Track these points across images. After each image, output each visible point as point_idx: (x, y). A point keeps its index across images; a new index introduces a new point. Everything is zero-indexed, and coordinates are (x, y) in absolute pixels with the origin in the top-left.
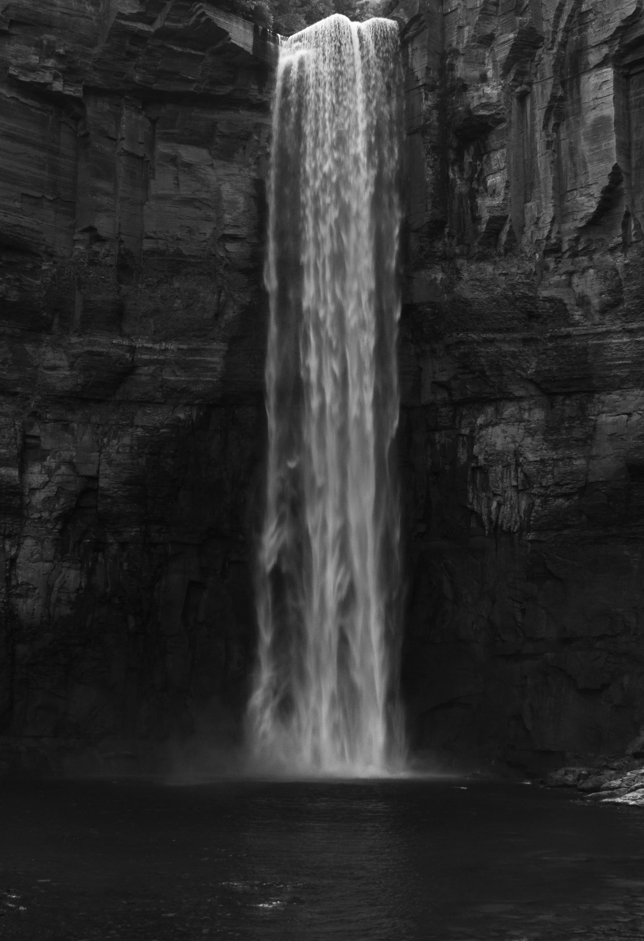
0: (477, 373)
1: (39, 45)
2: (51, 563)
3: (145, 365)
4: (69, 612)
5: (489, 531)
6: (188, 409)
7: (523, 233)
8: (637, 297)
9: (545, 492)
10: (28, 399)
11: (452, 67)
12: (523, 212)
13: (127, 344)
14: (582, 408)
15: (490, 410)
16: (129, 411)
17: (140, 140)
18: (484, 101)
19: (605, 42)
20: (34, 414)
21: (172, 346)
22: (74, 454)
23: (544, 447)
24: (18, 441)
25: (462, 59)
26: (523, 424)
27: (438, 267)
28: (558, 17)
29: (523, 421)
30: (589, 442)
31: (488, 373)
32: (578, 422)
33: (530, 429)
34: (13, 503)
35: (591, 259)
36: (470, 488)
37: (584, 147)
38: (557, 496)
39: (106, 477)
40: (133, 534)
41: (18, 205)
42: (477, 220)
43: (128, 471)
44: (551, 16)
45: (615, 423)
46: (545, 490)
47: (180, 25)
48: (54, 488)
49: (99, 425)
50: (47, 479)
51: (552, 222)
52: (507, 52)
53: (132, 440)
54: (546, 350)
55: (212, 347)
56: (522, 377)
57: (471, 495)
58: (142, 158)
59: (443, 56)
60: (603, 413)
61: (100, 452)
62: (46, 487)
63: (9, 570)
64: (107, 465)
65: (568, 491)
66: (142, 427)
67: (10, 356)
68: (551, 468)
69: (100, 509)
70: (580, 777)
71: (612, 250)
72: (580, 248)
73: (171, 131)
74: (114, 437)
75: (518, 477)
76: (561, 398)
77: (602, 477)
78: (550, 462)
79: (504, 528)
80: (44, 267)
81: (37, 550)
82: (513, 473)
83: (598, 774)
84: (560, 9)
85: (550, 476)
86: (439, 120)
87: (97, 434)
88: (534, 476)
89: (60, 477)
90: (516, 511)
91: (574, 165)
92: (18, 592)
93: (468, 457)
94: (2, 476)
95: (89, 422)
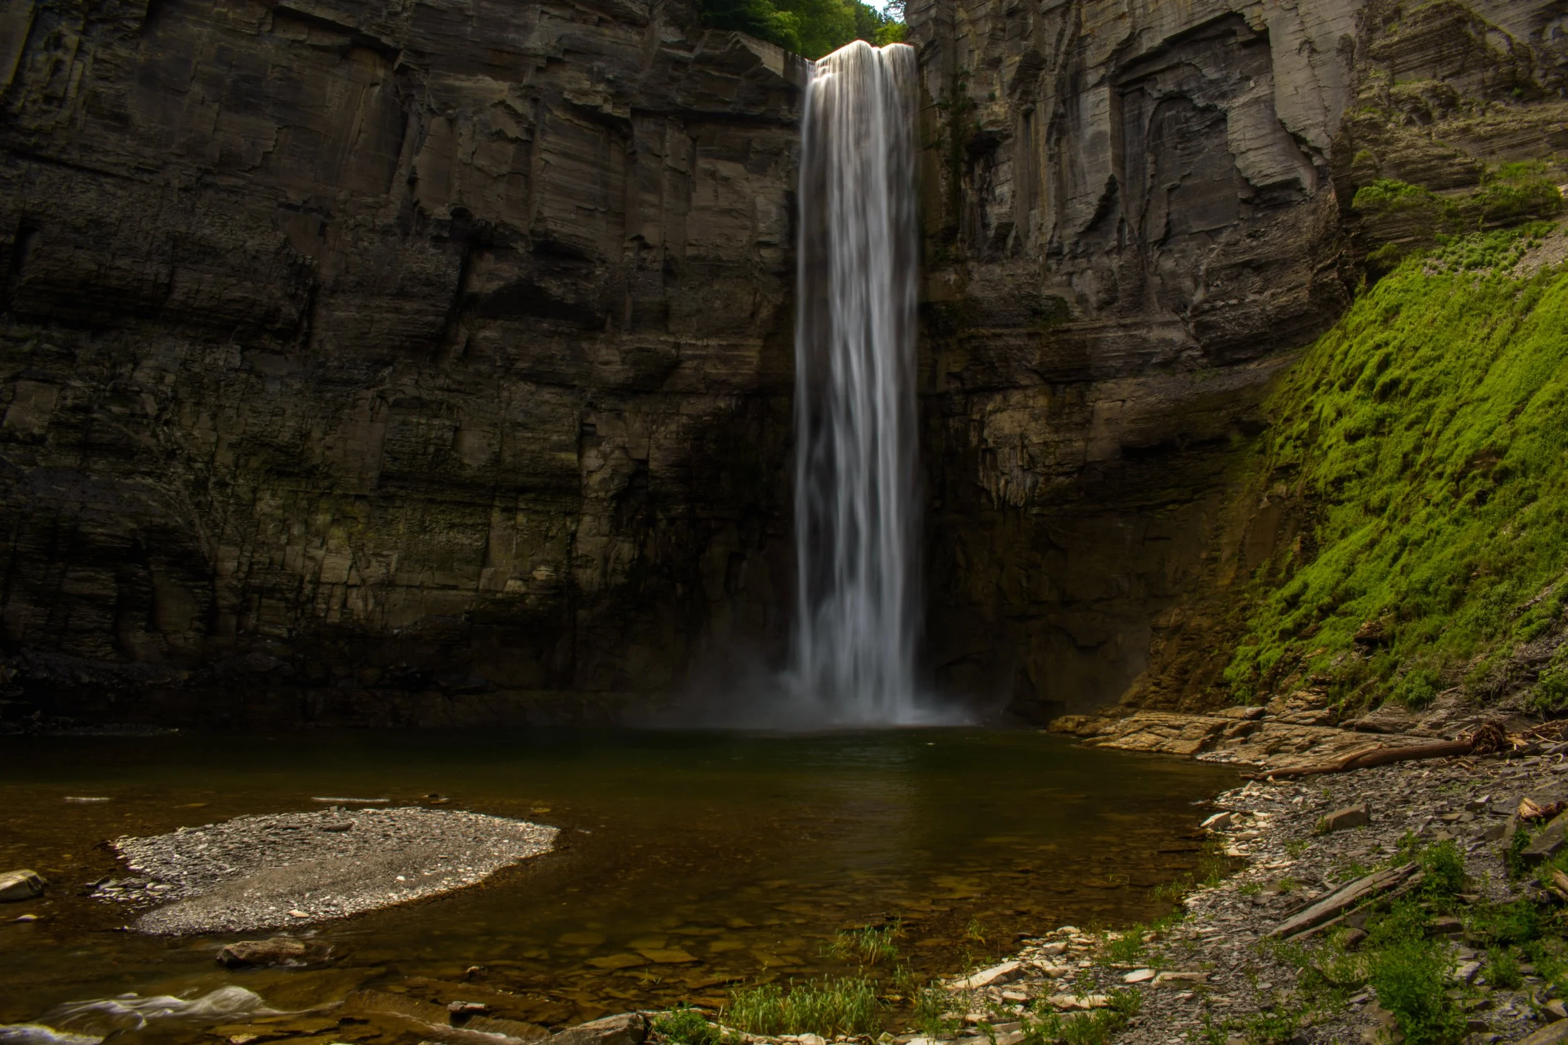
0: (987, 365)
1: (590, 71)
2: (607, 538)
3: (689, 360)
4: (624, 580)
5: (998, 506)
6: (728, 398)
7: (1028, 237)
8: (1131, 295)
9: (1047, 471)
10: (584, 391)
11: (963, 88)
12: (1027, 219)
13: (673, 341)
14: (1082, 396)
15: (998, 398)
16: (675, 401)
17: (683, 156)
18: (992, 118)
19: (1102, 64)
20: (590, 405)
21: (713, 342)
22: (627, 440)
23: (1046, 431)
24: (576, 429)
25: (972, 80)
26: (1028, 410)
27: (951, 269)
28: (1059, 41)
29: (1029, 408)
30: (1087, 425)
31: (997, 365)
32: (1077, 408)
33: (1035, 415)
34: (573, 484)
35: (1089, 261)
36: (981, 468)
37: (1083, 159)
38: (1059, 475)
39: (655, 461)
40: (680, 511)
41: (573, 216)
42: (986, 226)
43: (675, 455)
44: (1053, 40)
45: (1110, 409)
46: (1048, 469)
47: (718, 52)
48: (609, 470)
49: (648, 414)
50: (603, 463)
51: (1055, 228)
52: (1013, 74)
53: (678, 427)
54: (1048, 343)
55: (749, 343)
56: (1027, 368)
57: (981, 474)
58: (683, 173)
59: (955, 77)
60: (1100, 399)
61: (650, 438)
62: (602, 470)
63: (570, 544)
64: (656, 450)
65: (1068, 470)
66: (687, 415)
67: (568, 352)
68: (1053, 449)
69: (650, 489)
70: (1079, 724)
71: (1108, 253)
72: (1080, 250)
73: (710, 148)
74: (663, 425)
75: (1023, 458)
76: (1063, 386)
77: (1098, 457)
78: (1052, 444)
79: (1011, 504)
80: (598, 273)
81: (595, 526)
82: (1019, 454)
83: (1095, 721)
84: (1061, 34)
85: (1052, 456)
86: (952, 136)
87: (647, 422)
88: (1038, 457)
89: (614, 460)
90: (1022, 489)
91: (1074, 175)
92: (578, 563)
93: (979, 440)
94: (563, 460)
95: (640, 411)
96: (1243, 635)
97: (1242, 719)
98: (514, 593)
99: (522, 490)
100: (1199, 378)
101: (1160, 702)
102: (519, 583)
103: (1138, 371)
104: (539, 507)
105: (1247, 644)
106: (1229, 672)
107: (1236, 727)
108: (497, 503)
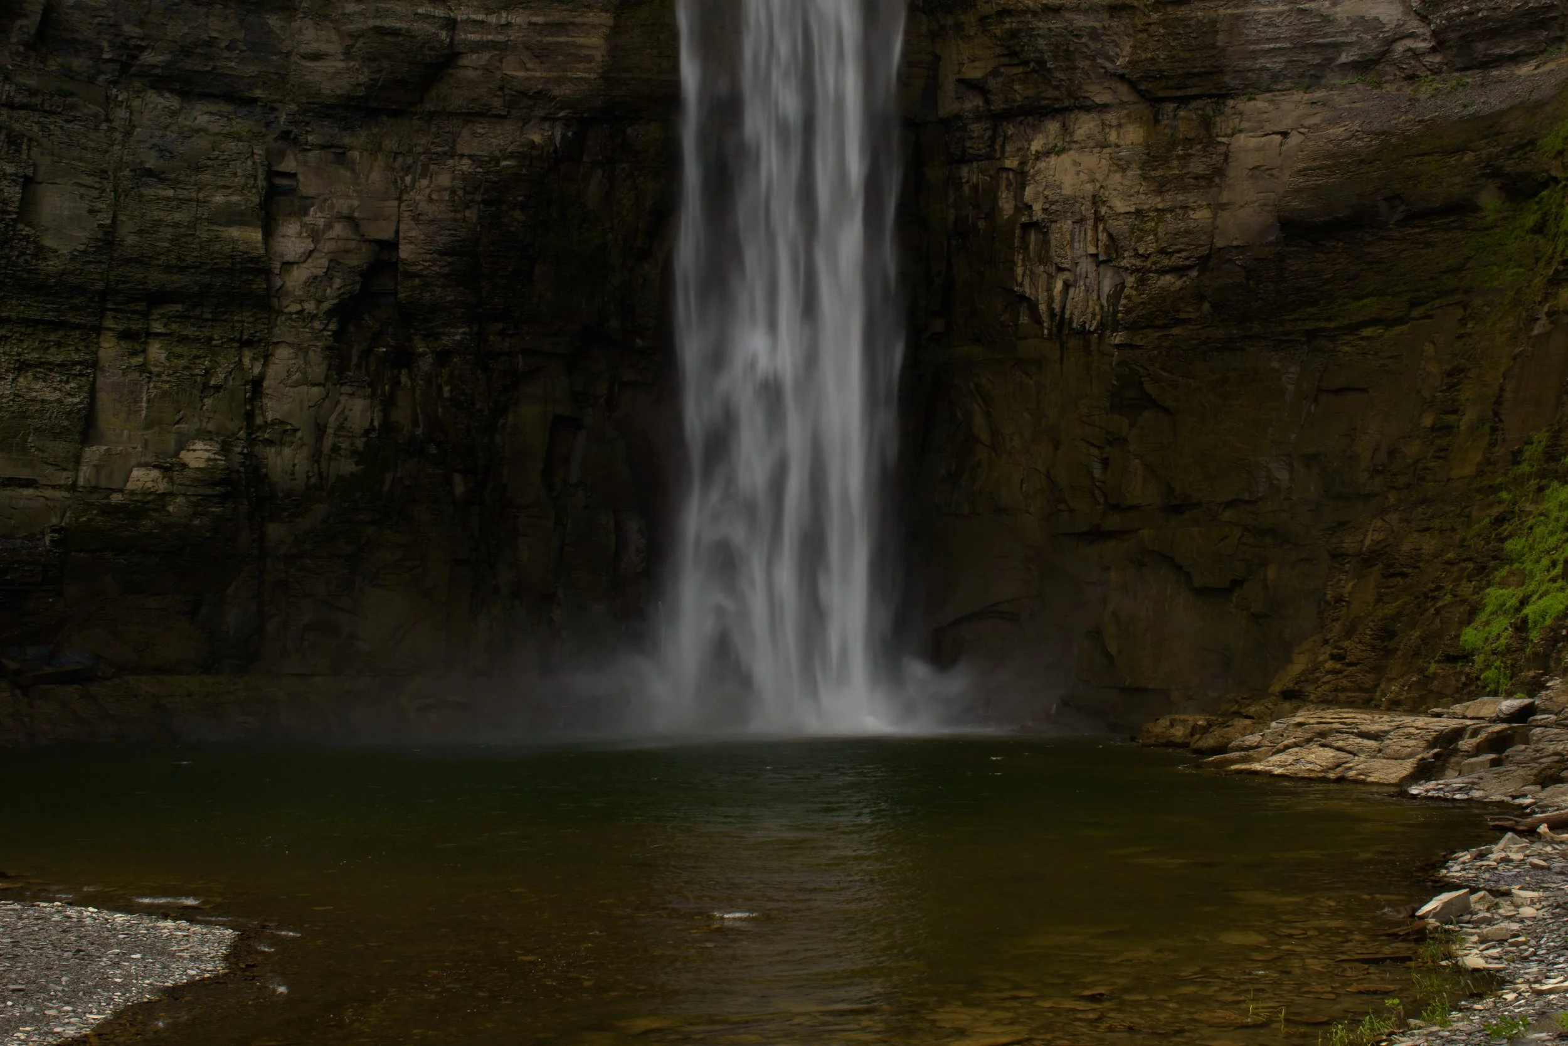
0: (1032, 65)
2: (321, 388)
3: (473, 51)
4: (353, 468)
5: (1050, 330)
6: (547, 125)
9: (1142, 264)
10: (273, 109)
13: (442, 15)
14: (1207, 123)
15: (1053, 127)
16: (447, 130)
20: (285, 136)
21: (519, 18)
22: (356, 203)
23: (1141, 190)
24: (259, 182)
26: (1108, 150)
29: (1109, 146)
30: (1217, 180)
31: (1050, 65)
32: (1199, 147)
33: (1120, 159)
34: (254, 286)
36: (1019, 258)
38: (1163, 272)
39: (411, 243)
40: (458, 337)
43: (447, 232)
45: (1259, 149)
46: (1143, 261)
48: (323, 260)
49: (397, 154)
50: (312, 246)
53: (453, 179)
54: (1147, 24)
55: (586, 20)
56: (1106, 72)
57: (1019, 271)
60: (1241, 131)
61: (400, 200)
62: (310, 260)
63: (251, 401)
64: (412, 222)
65: (1181, 263)
66: (470, 157)
67: (241, 35)
68: (1153, 224)
69: (401, 296)
70: (1195, 729)
74: (423, 175)
75: (1098, 240)
76: (1172, 106)
77: (1236, 239)
78: (1151, 214)
79: (1074, 325)
81: (297, 366)
82: (1090, 233)
83: (1225, 725)
85: (1151, 237)
87: (394, 169)
88: (1125, 238)
89: (333, 242)
90: (1095, 297)
92: (266, 436)
93: (1016, 206)
94: (234, 241)
95: (380, 149)
96: (1496, 569)
97: (1495, 721)
98: (146, 492)
99: (158, 298)
100: (1424, 92)
101: (1344, 689)
102: (155, 473)
103: (1311, 78)
104: (190, 331)
105: (1503, 584)
106: (1470, 636)
107: (1482, 736)
108: (109, 323)
